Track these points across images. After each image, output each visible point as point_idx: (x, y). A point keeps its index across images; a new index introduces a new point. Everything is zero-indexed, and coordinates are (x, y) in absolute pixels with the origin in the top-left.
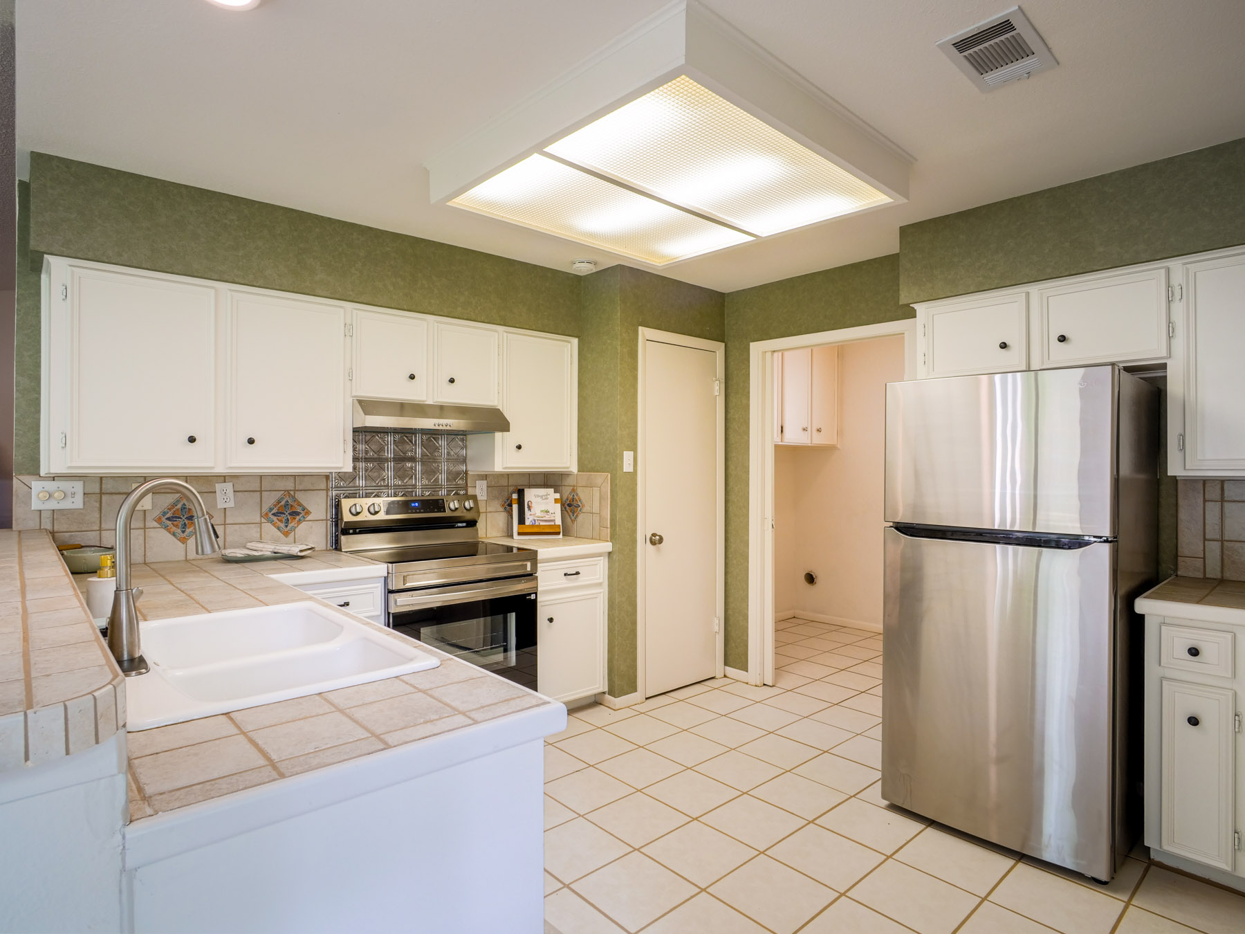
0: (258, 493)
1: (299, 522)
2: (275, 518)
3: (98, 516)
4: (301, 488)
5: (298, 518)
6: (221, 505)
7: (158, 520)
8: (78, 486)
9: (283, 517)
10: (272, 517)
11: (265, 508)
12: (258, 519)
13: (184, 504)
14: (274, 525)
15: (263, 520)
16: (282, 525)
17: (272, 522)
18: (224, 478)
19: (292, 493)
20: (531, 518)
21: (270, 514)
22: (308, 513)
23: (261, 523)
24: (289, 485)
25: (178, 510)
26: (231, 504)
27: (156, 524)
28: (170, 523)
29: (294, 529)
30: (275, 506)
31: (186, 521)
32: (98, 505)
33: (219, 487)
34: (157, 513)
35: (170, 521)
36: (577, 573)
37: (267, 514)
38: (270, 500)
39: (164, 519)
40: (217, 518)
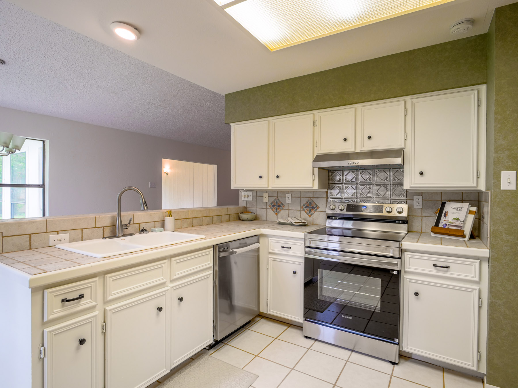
0: (300, 198)
1: (315, 211)
2: (305, 209)
3: (256, 203)
4: (315, 197)
5: (314, 210)
6: (287, 202)
7: (270, 206)
8: (251, 194)
9: (309, 209)
10: (304, 208)
11: (302, 204)
12: (299, 209)
13: (277, 201)
14: (305, 211)
15: (302, 209)
16: (308, 212)
17: (304, 210)
18: (289, 192)
19: (312, 199)
20: (444, 223)
21: (304, 207)
22: (319, 208)
23: (301, 210)
24: (311, 195)
25: (275, 203)
26: (290, 202)
27: (269, 207)
28: (273, 207)
29: (313, 214)
30: (306, 204)
31: (277, 207)
32: (256, 200)
33: (287, 195)
34: (269, 204)
37: (303, 207)
38: (304, 201)
39: (271, 206)
40: (286, 207)
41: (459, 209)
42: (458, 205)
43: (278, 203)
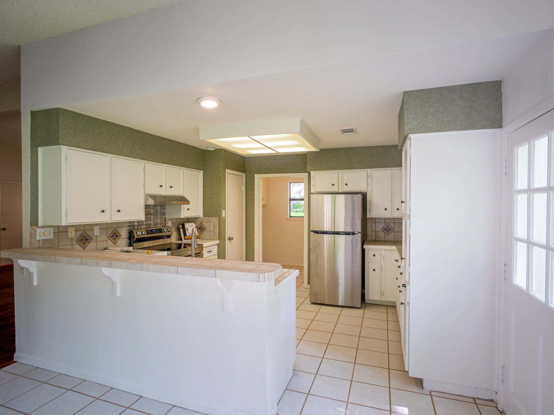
0: (106, 229)
1: (118, 239)
2: (111, 238)
3: (58, 241)
4: (119, 226)
5: (118, 238)
6: (95, 234)
7: (76, 241)
8: (52, 230)
9: (114, 238)
10: (110, 238)
11: (108, 235)
12: (106, 239)
13: (84, 235)
14: (111, 241)
15: (108, 239)
16: (113, 241)
17: (110, 240)
18: (96, 225)
19: (116, 228)
20: (189, 233)
22: (121, 236)
23: (107, 240)
24: (115, 226)
25: (82, 237)
26: (99, 234)
27: (75, 243)
28: (80, 242)
29: (116, 242)
30: (111, 233)
31: (85, 241)
32: (57, 236)
33: (95, 227)
34: (76, 239)
35: (80, 241)
36: (211, 251)
37: (109, 237)
38: (110, 231)
39: (78, 241)
40: (94, 240)
41: (192, 226)
42: (190, 224)
43: (86, 236)
